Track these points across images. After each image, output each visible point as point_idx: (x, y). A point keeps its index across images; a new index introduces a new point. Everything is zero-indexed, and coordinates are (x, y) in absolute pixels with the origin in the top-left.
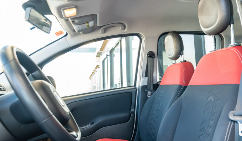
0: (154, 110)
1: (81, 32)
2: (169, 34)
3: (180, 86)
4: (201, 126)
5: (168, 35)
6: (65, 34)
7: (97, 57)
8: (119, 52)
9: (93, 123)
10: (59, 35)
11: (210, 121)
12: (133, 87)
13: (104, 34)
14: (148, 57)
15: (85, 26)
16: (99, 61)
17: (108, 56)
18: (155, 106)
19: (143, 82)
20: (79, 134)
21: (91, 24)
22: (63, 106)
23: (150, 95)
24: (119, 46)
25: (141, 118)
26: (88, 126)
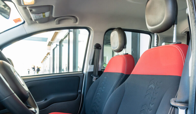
0: (99, 92)
1: (37, 21)
2: (115, 29)
3: (122, 74)
4: (142, 108)
5: (114, 31)
6: (22, 21)
7: (48, 46)
8: (67, 43)
9: (46, 100)
10: (17, 22)
11: (151, 105)
12: (81, 73)
13: (58, 25)
14: (95, 48)
15: (41, 15)
16: (50, 49)
17: (57, 46)
18: (99, 89)
19: (90, 69)
20: (37, 110)
21: (47, 14)
22: (23, 85)
23: (95, 80)
24: (67, 38)
25: (87, 98)
26: (42, 102)
